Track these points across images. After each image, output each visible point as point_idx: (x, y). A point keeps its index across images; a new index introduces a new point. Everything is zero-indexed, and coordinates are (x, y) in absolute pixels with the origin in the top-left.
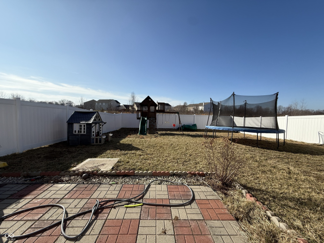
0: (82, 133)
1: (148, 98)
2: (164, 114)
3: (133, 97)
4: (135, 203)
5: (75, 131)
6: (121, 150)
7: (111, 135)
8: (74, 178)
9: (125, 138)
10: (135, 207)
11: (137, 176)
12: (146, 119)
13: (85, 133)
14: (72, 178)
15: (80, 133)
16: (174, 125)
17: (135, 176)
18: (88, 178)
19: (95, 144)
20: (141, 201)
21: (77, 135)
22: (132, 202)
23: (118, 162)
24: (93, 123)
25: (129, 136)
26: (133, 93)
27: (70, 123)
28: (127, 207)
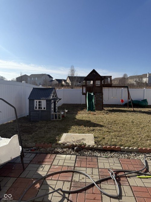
0: (43, 109)
1: (94, 71)
2: (110, 89)
3: (73, 71)
4: (145, 175)
5: (36, 108)
6: (85, 126)
7: (66, 111)
8: (67, 150)
9: (76, 114)
10: (147, 178)
11: (124, 151)
12: (92, 94)
13: (45, 109)
14: (65, 150)
15: (40, 109)
16: (122, 101)
17: (122, 151)
18: (79, 151)
19: (54, 119)
20: (148, 173)
21: (38, 111)
22: (141, 174)
23: (95, 137)
24: (52, 99)
25: (79, 112)
26: (72, 67)
27: (31, 99)
28: (140, 178)
